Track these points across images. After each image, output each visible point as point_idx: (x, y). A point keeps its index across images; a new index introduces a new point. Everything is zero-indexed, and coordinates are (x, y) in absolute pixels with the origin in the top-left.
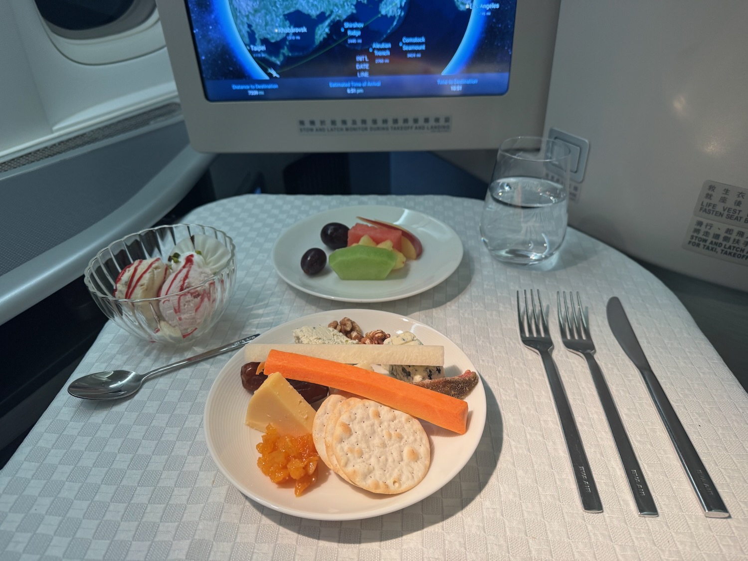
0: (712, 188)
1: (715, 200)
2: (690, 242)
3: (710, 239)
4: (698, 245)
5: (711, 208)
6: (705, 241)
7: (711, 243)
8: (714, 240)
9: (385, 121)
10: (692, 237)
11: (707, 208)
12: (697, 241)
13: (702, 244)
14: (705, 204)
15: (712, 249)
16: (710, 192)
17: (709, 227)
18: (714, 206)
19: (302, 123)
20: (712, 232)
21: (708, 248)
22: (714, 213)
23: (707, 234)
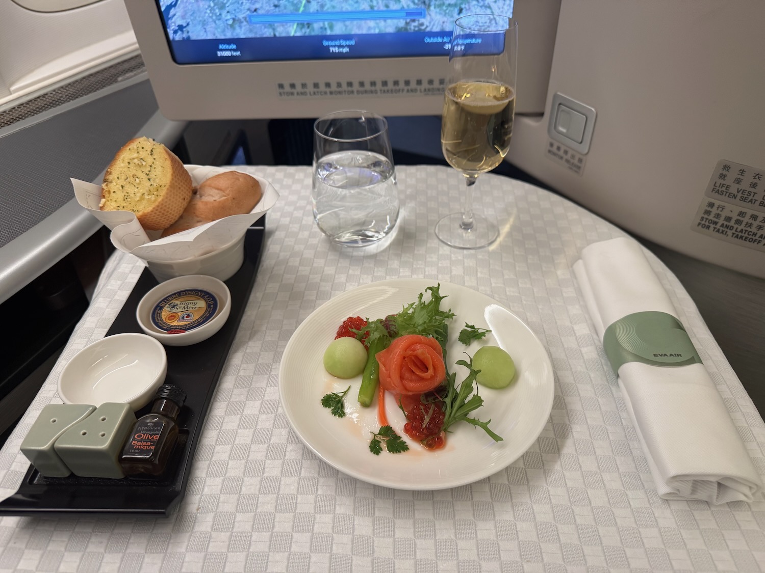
0: (726, 167)
1: (729, 181)
2: (699, 224)
3: (721, 221)
4: (708, 227)
5: (724, 189)
6: (716, 223)
7: (722, 225)
8: (726, 223)
9: (373, 84)
10: (702, 218)
11: (720, 189)
12: (707, 224)
13: (712, 226)
14: (718, 185)
15: (723, 232)
16: (724, 172)
17: (720, 209)
18: (728, 187)
19: (281, 86)
20: (724, 214)
21: (718, 231)
22: (728, 194)
23: (718, 216)
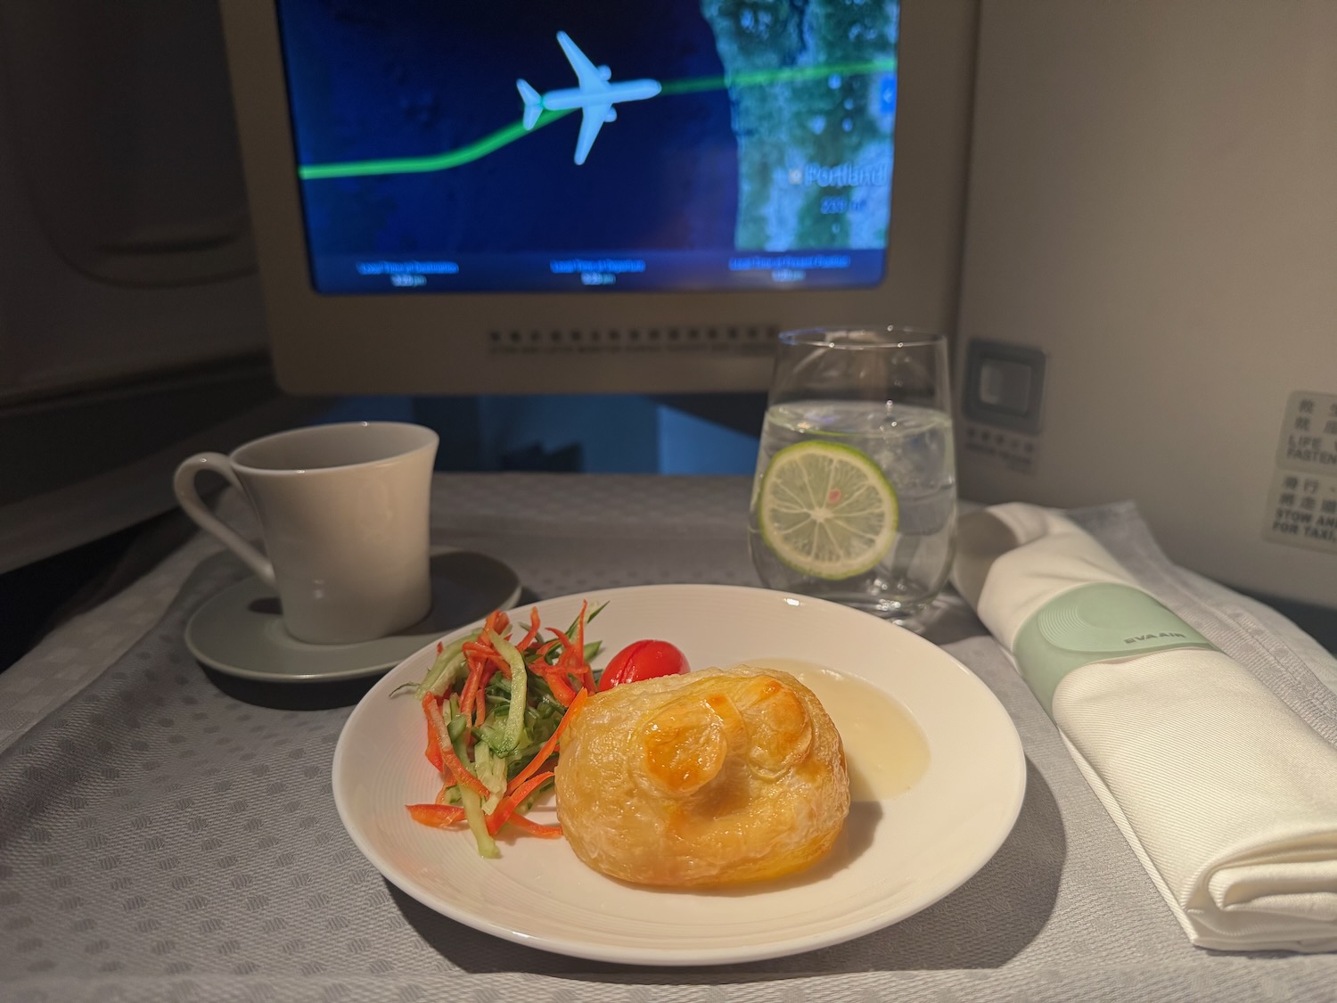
0: (1307, 405)
1: (1317, 428)
2: (1276, 525)
3: (1317, 513)
4: (1294, 529)
5: (1309, 447)
6: (1307, 518)
7: (1321, 521)
8: (1327, 515)
9: (654, 334)
10: (1280, 513)
11: (1303, 450)
12: (1291, 522)
13: (1302, 525)
14: (1297, 440)
15: (1324, 535)
16: (1304, 415)
17: (1311, 488)
18: (1316, 442)
19: (495, 336)
20: (1321, 496)
21: (1315, 533)
22: (1318, 457)
23: (1309, 502)
